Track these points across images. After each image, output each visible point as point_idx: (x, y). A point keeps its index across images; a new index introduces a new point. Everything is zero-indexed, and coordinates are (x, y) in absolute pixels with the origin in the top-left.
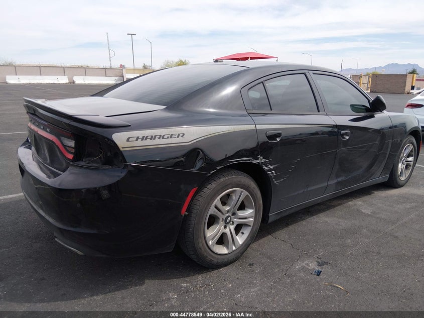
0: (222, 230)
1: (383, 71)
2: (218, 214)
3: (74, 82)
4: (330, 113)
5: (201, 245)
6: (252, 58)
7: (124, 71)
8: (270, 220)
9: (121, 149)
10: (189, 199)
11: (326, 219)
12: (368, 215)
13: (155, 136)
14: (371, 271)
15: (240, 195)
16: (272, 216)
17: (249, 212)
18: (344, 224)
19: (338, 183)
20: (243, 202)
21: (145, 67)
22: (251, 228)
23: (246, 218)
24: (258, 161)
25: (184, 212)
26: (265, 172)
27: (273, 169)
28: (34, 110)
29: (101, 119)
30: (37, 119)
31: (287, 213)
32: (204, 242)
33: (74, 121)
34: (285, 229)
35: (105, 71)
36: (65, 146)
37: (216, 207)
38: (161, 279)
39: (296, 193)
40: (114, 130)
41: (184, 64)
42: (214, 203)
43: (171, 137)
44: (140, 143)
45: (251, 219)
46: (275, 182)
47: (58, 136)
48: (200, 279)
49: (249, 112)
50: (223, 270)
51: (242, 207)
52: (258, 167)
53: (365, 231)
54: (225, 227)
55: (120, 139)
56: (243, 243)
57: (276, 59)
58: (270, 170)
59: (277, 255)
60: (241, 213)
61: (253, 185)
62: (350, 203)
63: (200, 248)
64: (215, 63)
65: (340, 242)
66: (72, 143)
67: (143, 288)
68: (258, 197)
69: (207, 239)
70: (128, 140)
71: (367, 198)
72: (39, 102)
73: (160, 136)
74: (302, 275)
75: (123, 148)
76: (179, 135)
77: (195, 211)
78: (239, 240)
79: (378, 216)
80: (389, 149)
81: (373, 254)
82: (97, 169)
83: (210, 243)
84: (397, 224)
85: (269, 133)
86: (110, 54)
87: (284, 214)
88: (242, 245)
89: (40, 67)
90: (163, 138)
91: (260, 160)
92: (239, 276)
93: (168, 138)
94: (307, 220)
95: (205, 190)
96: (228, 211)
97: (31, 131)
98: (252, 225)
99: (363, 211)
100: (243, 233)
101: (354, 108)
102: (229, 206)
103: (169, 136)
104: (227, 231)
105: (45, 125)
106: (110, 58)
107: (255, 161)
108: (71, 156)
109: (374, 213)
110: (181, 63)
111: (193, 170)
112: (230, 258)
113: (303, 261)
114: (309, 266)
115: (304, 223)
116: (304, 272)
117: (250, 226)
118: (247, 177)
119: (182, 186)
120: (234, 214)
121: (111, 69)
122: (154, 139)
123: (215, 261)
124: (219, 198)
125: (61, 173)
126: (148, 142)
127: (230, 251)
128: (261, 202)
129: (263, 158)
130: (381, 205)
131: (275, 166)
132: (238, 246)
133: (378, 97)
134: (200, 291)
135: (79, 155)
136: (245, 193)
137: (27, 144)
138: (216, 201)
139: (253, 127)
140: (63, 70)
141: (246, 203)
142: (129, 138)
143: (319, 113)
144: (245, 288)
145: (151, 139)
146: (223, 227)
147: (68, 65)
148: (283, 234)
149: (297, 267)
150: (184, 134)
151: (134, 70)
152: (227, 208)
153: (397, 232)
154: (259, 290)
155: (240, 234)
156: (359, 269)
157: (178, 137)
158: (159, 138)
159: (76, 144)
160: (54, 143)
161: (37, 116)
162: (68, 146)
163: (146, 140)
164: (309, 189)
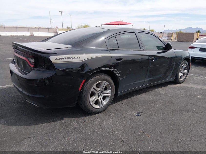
0: (97, 98)
1: (184, 31)
2: (95, 91)
3: (33, 35)
4: (146, 50)
5: (87, 104)
6: (120, 24)
7: (58, 30)
8: (118, 95)
9: (53, 63)
10: (82, 84)
11: (144, 96)
12: (163, 95)
13: (67, 58)
14: (160, 116)
15: (104, 83)
16: (119, 93)
17: (109, 91)
18: (152, 98)
19: (150, 80)
20: (106, 87)
21: (68, 28)
22: (110, 98)
23: (107, 94)
24: (112, 70)
25: (80, 90)
26: (115, 74)
27: (119, 73)
28: (17, 47)
29: (45, 50)
30: (18, 51)
31: (126, 92)
32: (89, 102)
33: (34, 51)
34: (126, 100)
35: (48, 30)
36: (30, 62)
37: (94, 88)
38: (71, 118)
39: (130, 84)
40: (50, 55)
41: (87, 27)
42: (93, 87)
43: (74, 59)
44: (61, 60)
45: (110, 94)
46: (120, 79)
47: (27, 58)
48: (87, 118)
49: (108, 49)
50: (97, 115)
51: (106, 89)
52: (112, 72)
53: (160, 101)
54: (98, 97)
55: (53, 59)
56: (106, 104)
57: (132, 25)
58: (118, 73)
59: (121, 110)
60: (105, 92)
61: (110, 80)
62: (156, 90)
63: (87, 105)
64: (96, 27)
65: (149, 105)
66: (33, 61)
67: (63, 121)
68: (113, 85)
69: (90, 102)
70: (56, 59)
71: (164, 88)
72: (20, 44)
73: (70, 58)
74: (130, 117)
75: (54, 62)
76: (77, 57)
77: (85, 90)
78: (104, 103)
79: (167, 95)
80: (174, 66)
81: (162, 110)
82: (43, 71)
83: (92, 103)
84: (175, 98)
85: (117, 58)
86: (51, 21)
87: (124, 93)
88: (106, 105)
89: (16, 28)
90: (71, 59)
91: (113, 69)
92: (104, 117)
93: (73, 59)
94: (136, 96)
95: (89, 81)
96: (100, 91)
97: (15, 56)
98: (110, 97)
99: (161, 93)
100: (106, 100)
101: (158, 48)
102: (100, 88)
103: (73, 58)
104: (99, 99)
105: (21, 53)
106: (51, 23)
107: (111, 70)
108: (32, 66)
109: (166, 94)
110: (86, 26)
111: (83, 72)
112: (100, 110)
113: (131, 112)
114: (134, 113)
115: (134, 97)
116: (131, 116)
117: (109, 97)
118: (108, 76)
119: (79, 79)
120: (102, 92)
121: (51, 29)
122: (67, 59)
123: (94, 111)
124: (95, 84)
125: (28, 73)
126: (64, 60)
127: (100, 107)
128: (114, 87)
129: (114, 68)
130: (170, 91)
131: (120, 72)
132: (104, 105)
133: (168, 43)
134: (87, 122)
135: (36, 65)
136: (107, 83)
137: (13, 62)
138: (94, 86)
139: (110, 55)
140: (28, 29)
141: (107, 87)
142: (56, 58)
143: (140, 50)
144: (106, 121)
145: (66, 59)
146: (97, 97)
147: (30, 27)
148: (125, 101)
149: (129, 114)
150: (79, 57)
151: (63, 29)
152: (99, 89)
153: (174, 101)
154: (111, 122)
155: (105, 100)
156: (155, 115)
157: (77, 58)
158: (69, 59)
159: (35, 61)
160: (26, 61)
161: (18, 49)
162: (31, 62)
163: (63, 59)
164: (136, 82)
